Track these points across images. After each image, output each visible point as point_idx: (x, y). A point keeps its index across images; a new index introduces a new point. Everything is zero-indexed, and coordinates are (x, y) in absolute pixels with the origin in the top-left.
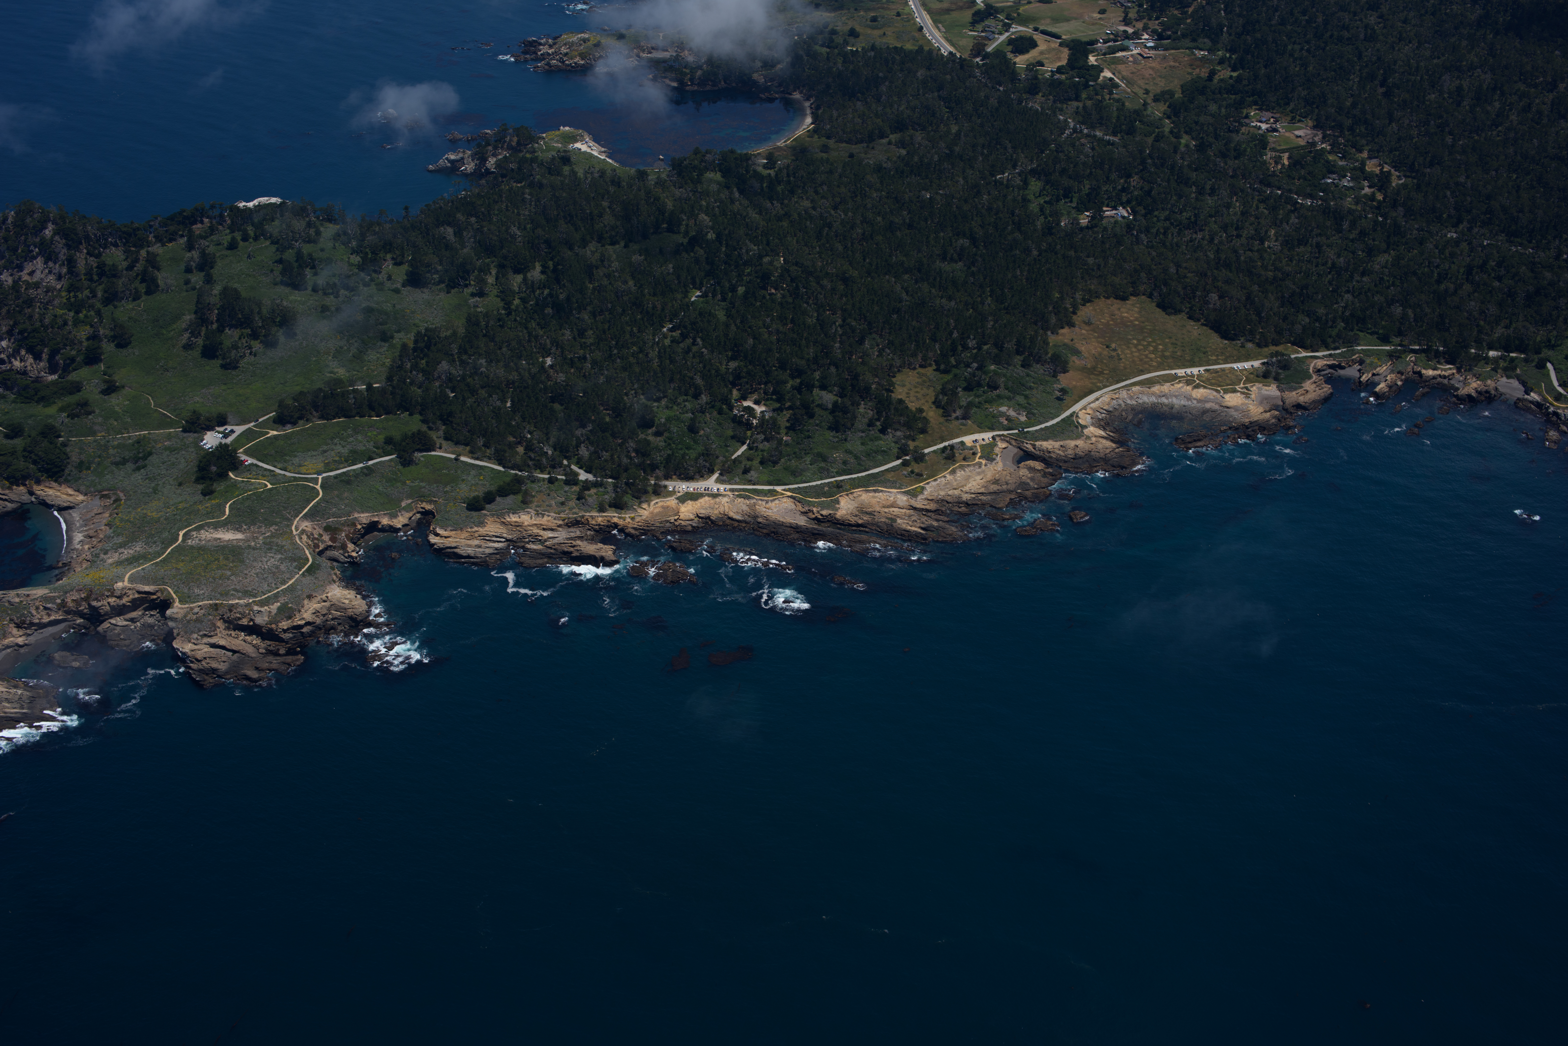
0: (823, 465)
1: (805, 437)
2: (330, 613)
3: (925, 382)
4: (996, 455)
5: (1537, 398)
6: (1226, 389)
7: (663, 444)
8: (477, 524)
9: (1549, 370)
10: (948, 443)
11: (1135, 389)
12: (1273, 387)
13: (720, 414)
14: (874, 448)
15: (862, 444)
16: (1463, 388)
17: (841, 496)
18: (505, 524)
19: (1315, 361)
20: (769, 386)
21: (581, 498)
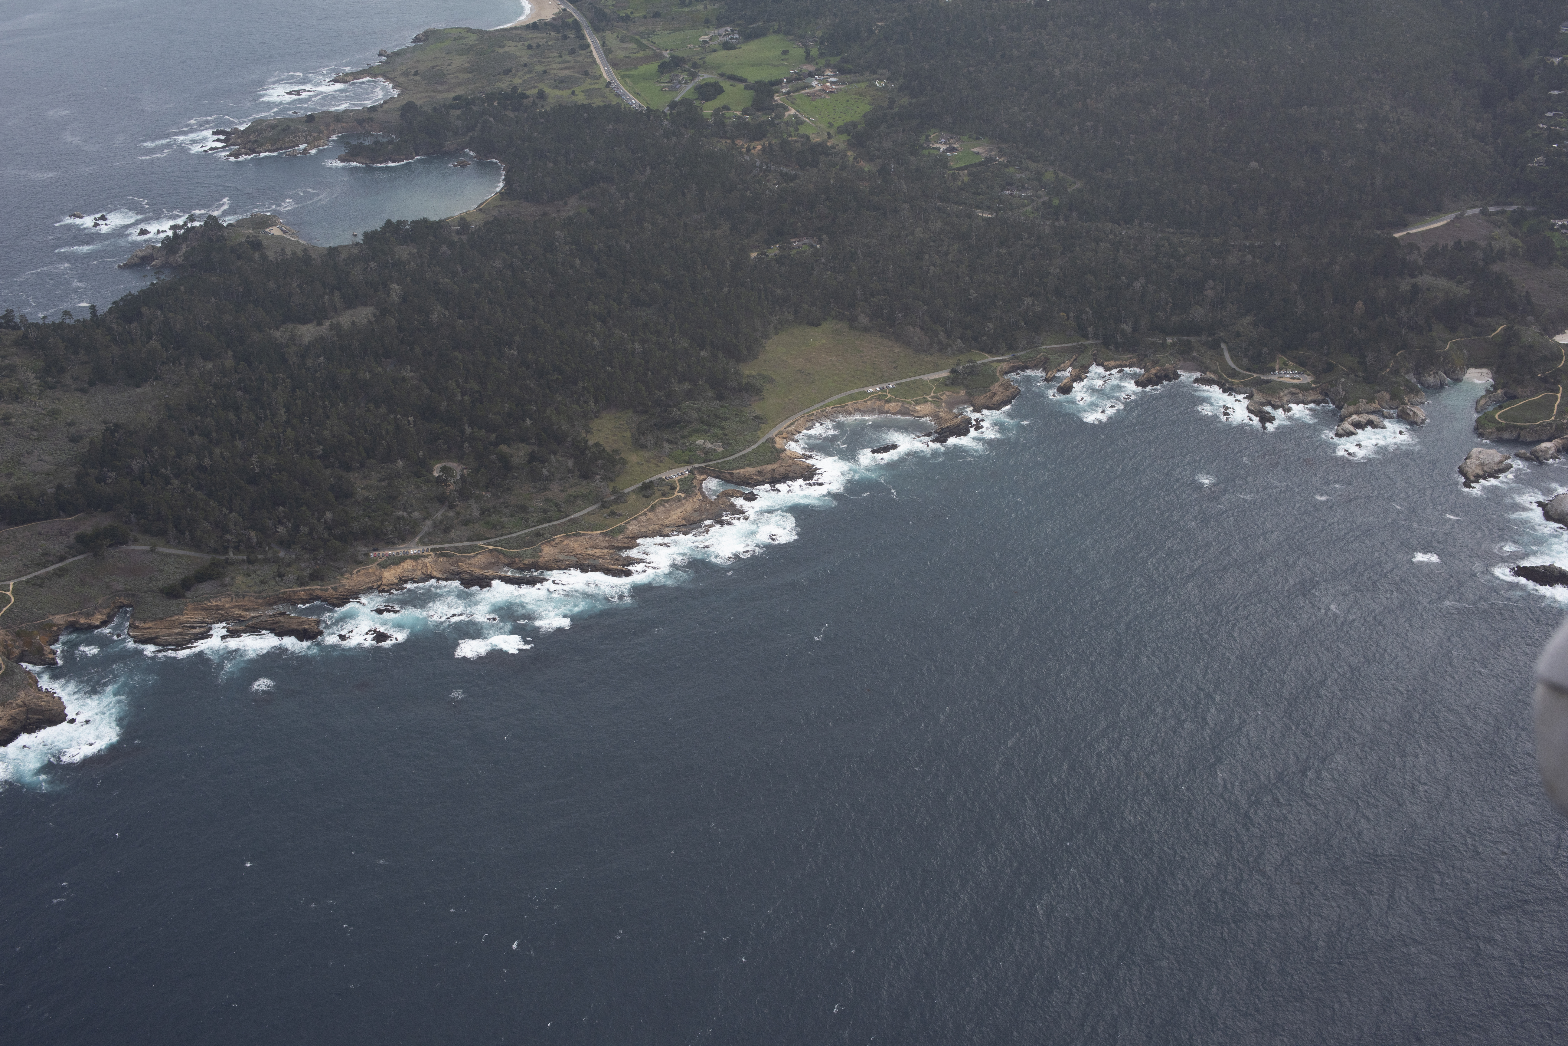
0: (523, 515)
1: (504, 491)
2: (28, 718)
3: (623, 425)
4: (695, 487)
5: (1213, 376)
6: (918, 400)
7: (362, 513)
8: (176, 612)
9: (1223, 349)
10: (647, 481)
11: (829, 409)
12: (963, 393)
13: (418, 477)
14: (574, 494)
15: (562, 491)
16: (1144, 375)
17: (542, 544)
18: (206, 609)
19: (1001, 364)
20: (466, 444)
21: (281, 575)
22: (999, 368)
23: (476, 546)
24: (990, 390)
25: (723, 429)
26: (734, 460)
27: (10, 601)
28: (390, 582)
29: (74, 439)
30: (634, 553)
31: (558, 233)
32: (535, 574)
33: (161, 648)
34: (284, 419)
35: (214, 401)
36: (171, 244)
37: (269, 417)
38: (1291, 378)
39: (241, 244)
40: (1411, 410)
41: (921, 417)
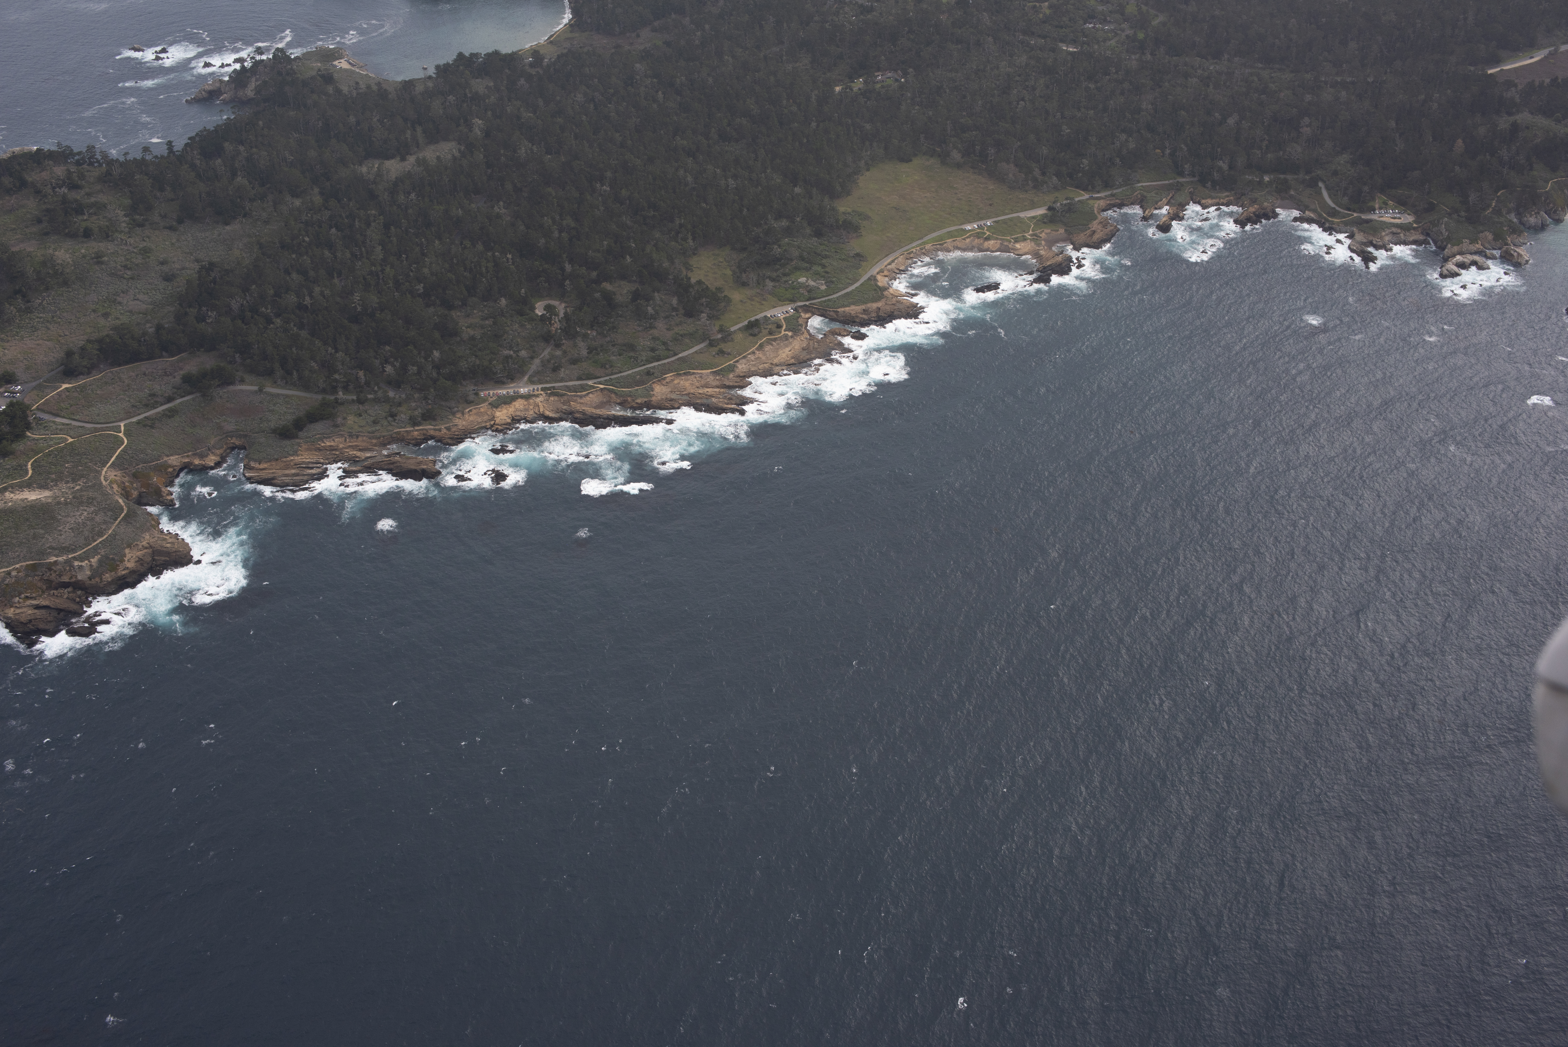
0: (632, 354)
1: (609, 330)
2: (154, 560)
3: (722, 262)
4: (801, 325)
5: (1312, 215)
6: (1017, 238)
7: (468, 352)
8: (291, 453)
9: (1321, 188)
10: (753, 319)
11: (928, 247)
12: (1062, 231)
13: (522, 315)
14: (681, 332)
15: (668, 329)
16: (1243, 213)
17: (653, 383)
18: (320, 450)
19: (1098, 202)
20: (567, 282)
21: (393, 415)
22: (1096, 205)
23: (587, 385)
24: (1089, 228)
25: (824, 266)
26: (837, 298)
27: (123, 443)
28: (503, 422)
29: (168, 278)
30: (747, 392)
31: (638, 65)
32: (648, 413)
33: (278, 489)
34: (381, 257)
35: (307, 239)
36: (240, 77)
37: (365, 254)
38: (1392, 218)
39: (313, 78)
40: (1515, 251)
41: (1022, 255)
